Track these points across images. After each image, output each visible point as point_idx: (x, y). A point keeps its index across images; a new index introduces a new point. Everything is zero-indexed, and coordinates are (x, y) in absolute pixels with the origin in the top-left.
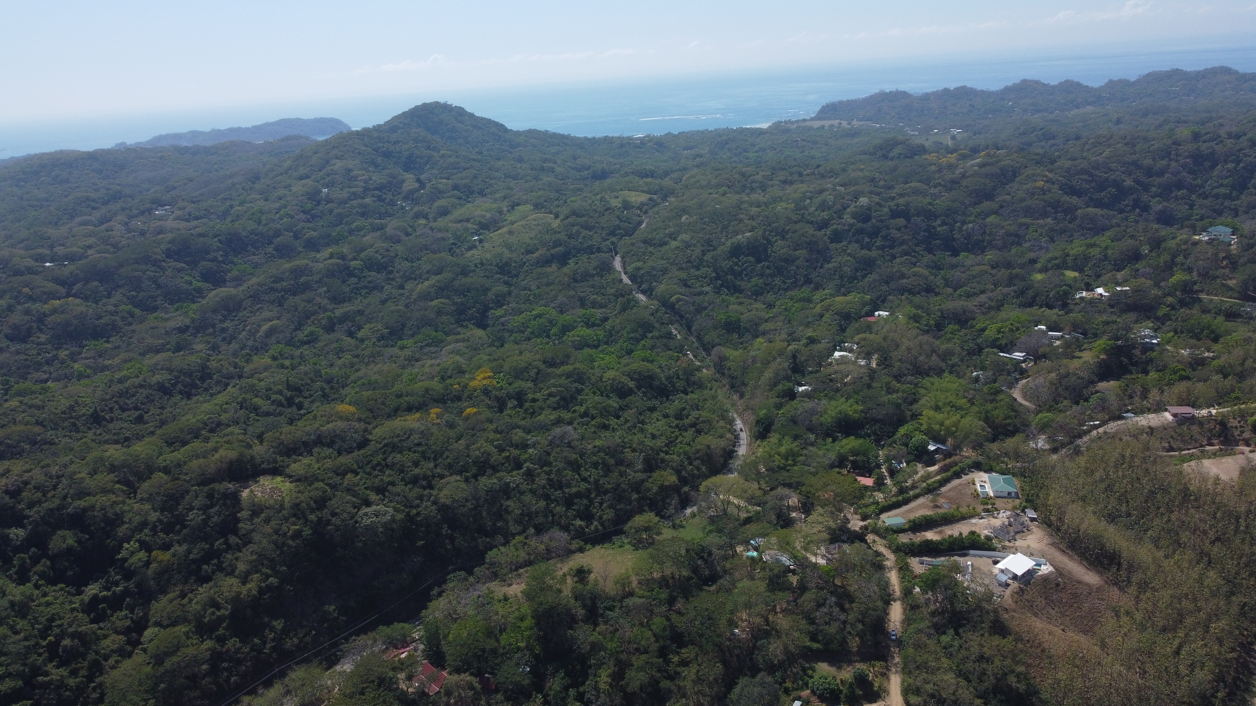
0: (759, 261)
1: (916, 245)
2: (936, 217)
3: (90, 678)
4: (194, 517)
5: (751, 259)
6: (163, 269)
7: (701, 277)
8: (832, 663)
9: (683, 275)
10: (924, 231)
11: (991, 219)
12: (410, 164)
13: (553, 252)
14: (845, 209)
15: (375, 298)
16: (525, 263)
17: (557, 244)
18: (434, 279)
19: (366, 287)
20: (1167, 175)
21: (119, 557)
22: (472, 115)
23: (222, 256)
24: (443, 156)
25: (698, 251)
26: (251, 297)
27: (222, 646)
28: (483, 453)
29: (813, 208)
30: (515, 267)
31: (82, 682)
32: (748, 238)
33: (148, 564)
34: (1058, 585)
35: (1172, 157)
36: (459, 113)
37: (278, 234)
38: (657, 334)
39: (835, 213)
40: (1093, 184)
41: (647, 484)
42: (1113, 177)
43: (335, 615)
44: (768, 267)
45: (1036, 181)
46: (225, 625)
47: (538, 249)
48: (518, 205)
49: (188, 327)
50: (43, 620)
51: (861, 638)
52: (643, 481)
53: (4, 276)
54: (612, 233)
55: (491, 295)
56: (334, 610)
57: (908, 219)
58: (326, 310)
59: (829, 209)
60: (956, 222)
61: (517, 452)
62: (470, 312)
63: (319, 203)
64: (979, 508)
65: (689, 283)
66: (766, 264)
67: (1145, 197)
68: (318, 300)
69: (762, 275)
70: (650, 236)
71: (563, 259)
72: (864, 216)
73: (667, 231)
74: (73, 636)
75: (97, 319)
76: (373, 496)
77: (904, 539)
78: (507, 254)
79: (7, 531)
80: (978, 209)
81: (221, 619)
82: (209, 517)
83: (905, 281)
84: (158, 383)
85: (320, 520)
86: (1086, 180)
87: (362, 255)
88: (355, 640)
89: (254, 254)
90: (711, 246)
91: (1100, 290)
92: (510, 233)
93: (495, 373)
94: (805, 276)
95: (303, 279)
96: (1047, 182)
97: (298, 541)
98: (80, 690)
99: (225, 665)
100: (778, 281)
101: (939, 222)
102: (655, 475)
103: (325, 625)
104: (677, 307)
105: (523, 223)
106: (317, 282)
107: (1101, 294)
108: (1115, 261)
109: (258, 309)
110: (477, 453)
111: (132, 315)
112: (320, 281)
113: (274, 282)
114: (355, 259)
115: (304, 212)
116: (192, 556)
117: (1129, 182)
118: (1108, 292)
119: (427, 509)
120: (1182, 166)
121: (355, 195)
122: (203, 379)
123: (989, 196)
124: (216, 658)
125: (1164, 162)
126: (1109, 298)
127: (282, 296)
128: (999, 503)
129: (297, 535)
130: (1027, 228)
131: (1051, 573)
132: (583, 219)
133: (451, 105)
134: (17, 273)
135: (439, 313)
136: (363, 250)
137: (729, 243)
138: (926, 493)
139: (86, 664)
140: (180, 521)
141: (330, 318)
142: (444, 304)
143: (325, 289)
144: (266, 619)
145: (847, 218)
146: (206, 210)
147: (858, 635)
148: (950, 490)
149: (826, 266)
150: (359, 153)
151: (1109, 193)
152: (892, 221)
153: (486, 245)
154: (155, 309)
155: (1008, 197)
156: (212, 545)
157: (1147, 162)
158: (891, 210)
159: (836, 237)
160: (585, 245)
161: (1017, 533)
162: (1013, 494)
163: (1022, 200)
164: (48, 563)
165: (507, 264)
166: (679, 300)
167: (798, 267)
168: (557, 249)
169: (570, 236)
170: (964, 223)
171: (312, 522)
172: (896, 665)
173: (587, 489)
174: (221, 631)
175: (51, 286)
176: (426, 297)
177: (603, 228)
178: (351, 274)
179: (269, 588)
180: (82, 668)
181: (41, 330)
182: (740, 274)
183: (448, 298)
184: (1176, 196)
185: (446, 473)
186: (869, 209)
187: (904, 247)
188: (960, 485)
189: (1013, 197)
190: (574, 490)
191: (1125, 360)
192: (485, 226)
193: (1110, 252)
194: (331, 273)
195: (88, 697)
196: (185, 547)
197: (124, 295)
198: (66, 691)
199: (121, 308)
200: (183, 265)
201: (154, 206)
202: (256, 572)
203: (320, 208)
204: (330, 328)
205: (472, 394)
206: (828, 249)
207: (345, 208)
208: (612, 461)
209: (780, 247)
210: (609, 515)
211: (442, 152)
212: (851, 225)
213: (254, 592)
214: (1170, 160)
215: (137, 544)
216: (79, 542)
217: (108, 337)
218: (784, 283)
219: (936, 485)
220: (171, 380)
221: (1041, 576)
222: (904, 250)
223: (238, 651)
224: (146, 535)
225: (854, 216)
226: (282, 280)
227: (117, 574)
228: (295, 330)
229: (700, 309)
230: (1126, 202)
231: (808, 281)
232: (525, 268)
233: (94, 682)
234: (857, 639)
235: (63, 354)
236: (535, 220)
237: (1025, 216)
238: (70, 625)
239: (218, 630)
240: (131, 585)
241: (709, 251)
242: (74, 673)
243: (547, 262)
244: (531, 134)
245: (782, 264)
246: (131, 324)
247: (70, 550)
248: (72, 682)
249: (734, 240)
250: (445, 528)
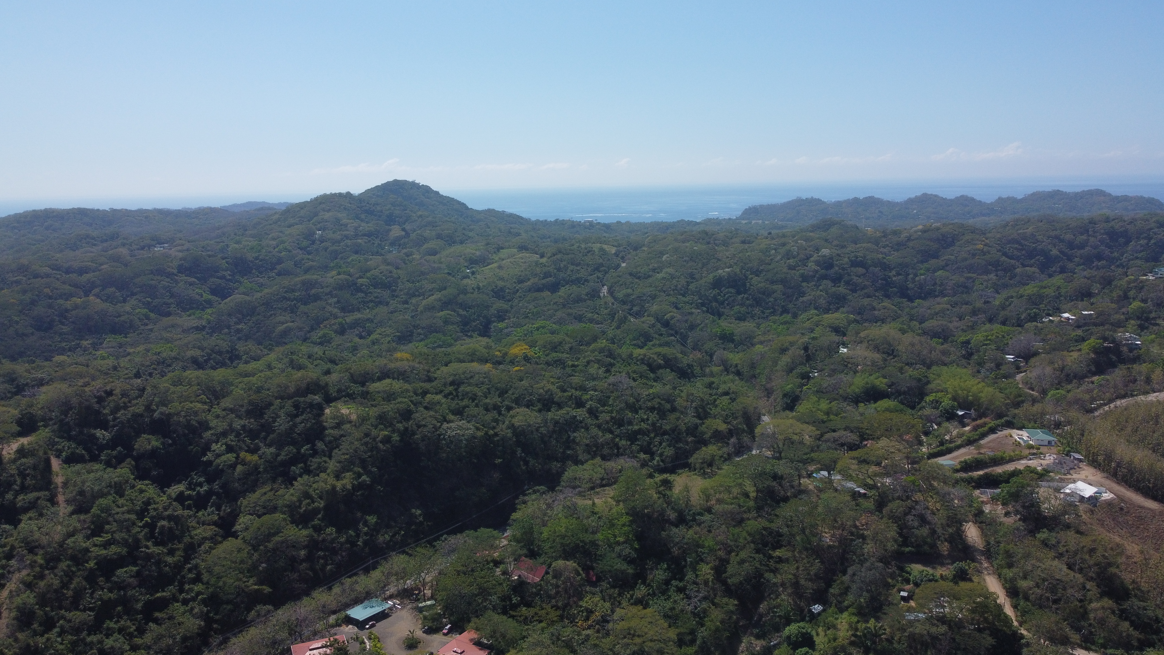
0: (739, 293)
1: (876, 291)
2: (891, 270)
3: (187, 559)
4: (282, 424)
5: (733, 290)
6: (177, 282)
7: (688, 303)
8: (925, 563)
9: (673, 299)
10: (881, 279)
11: (940, 273)
12: (390, 220)
13: (544, 281)
14: (808, 259)
15: (382, 310)
16: (518, 291)
17: (547, 275)
18: (437, 296)
19: (371, 301)
20: (1088, 248)
21: (205, 459)
22: (437, 193)
23: (230, 275)
24: (421, 216)
25: (683, 281)
26: (263, 304)
27: (319, 536)
28: (546, 392)
29: (779, 257)
30: (509, 293)
31: (179, 561)
32: (729, 273)
33: (233, 466)
34: (1121, 509)
35: (1090, 233)
36: (427, 190)
37: (280, 261)
38: (658, 342)
39: (800, 261)
40: (1024, 252)
41: (703, 428)
42: (1040, 247)
43: (421, 519)
44: (747, 299)
45: (976, 244)
46: (320, 516)
47: (529, 279)
48: (502, 248)
49: (204, 327)
50: (140, 503)
51: (950, 542)
52: (696, 427)
53: (24, 278)
54: (597, 269)
55: (493, 311)
56: (420, 515)
57: (867, 269)
58: (336, 317)
59: (794, 258)
60: (908, 275)
61: (578, 393)
62: (474, 324)
63: (313, 242)
64: (1026, 452)
65: (680, 306)
66: (746, 296)
67: (1070, 265)
68: (329, 308)
69: (742, 305)
70: (634, 270)
71: (554, 288)
72: (827, 264)
73: (651, 267)
74: (170, 518)
75: (117, 317)
76: (451, 417)
77: (959, 475)
78: (500, 284)
79: (93, 431)
80: (926, 265)
81: (316, 511)
82: (295, 425)
83: (876, 312)
84: (192, 357)
85: (406, 429)
86: (1016, 249)
87: (368, 275)
88: (446, 539)
89: (258, 277)
90: (694, 278)
91: (1066, 315)
92: (500, 267)
93: (531, 347)
94: (783, 306)
95: (313, 291)
96: (985, 245)
97: (388, 446)
98: (178, 567)
99: (321, 553)
100: (757, 311)
101: (894, 272)
102: (708, 422)
103: (413, 527)
104: (672, 322)
105: (512, 260)
106: (326, 294)
107: (1068, 319)
108: (1070, 296)
109: (271, 315)
110: (542, 391)
111: (147, 317)
112: (330, 294)
113: (285, 292)
114: (361, 277)
115: (301, 249)
116: (279, 458)
117: (1055, 252)
118: (1075, 316)
119: (503, 430)
120: (1100, 241)
121: (347, 237)
122: (231, 359)
123: (936, 256)
124: (313, 545)
125: (1084, 237)
126: (1076, 321)
127: (295, 304)
128: (1043, 449)
129: (387, 440)
130: (973, 282)
131: (1112, 499)
132: (570, 256)
133: (418, 184)
134: (36, 276)
135: (446, 322)
136: (368, 270)
137: (711, 276)
138: (967, 445)
139: (181, 546)
140: (267, 428)
141: (340, 324)
142: (450, 315)
143: (335, 300)
144: (359, 514)
145: (811, 266)
146: (203, 247)
147: (946, 540)
148: (989, 442)
149: (801, 299)
150: (345, 209)
151: (1038, 260)
152: (852, 269)
153: (478, 276)
154: (169, 314)
155: (953, 257)
156: (299, 450)
157: (1069, 237)
158: (851, 261)
159: (805, 278)
160: (574, 277)
161: (1071, 469)
162: (1053, 443)
163: (966, 259)
164: (133, 463)
165: (502, 289)
166: (672, 318)
167: (776, 300)
168: (548, 280)
169: (559, 270)
170: (916, 275)
171: (399, 430)
172: (986, 568)
173: (646, 429)
174: (316, 522)
175: (69, 288)
176: (432, 309)
177: (588, 265)
178: (359, 290)
179: (361, 486)
180: (178, 549)
181: (63, 324)
182: (722, 303)
183: (454, 311)
184: (1097, 265)
185: (514, 405)
186: (831, 258)
187: (866, 291)
188: (998, 438)
189: (956, 257)
190: (636, 428)
191: (1114, 358)
192: (477, 262)
193: (1063, 291)
194: (341, 287)
195: (183, 577)
196: (273, 450)
197: (140, 301)
198: (165, 566)
199: (137, 311)
200: (193, 279)
201: (154, 243)
202: (348, 471)
203: (315, 246)
204: (342, 331)
205: (514, 360)
206: (801, 286)
207: (339, 246)
208: (668, 406)
209: (757, 282)
210: (669, 452)
211: (420, 213)
212: (816, 271)
213: (349, 487)
214: (1089, 236)
215: (224, 447)
216: (164, 445)
217: (126, 334)
218: (763, 313)
219: (977, 437)
220: (204, 356)
221: (1105, 500)
222: (866, 293)
223: (333, 541)
224: (232, 441)
225: (817, 263)
226: (293, 291)
227: (200, 476)
228: (309, 332)
229: (692, 327)
230: (1054, 269)
231: (785, 311)
232: (518, 294)
233: (190, 563)
234: (946, 544)
235: (85, 343)
236: (522, 258)
237: (969, 272)
238: (165, 509)
239: (313, 521)
240: (216, 486)
241: (692, 282)
242: (171, 552)
243: (539, 290)
244: (490, 213)
245: (760, 296)
246: (147, 325)
247: (153, 453)
248: (170, 559)
249: (714, 274)
250: (519, 451)
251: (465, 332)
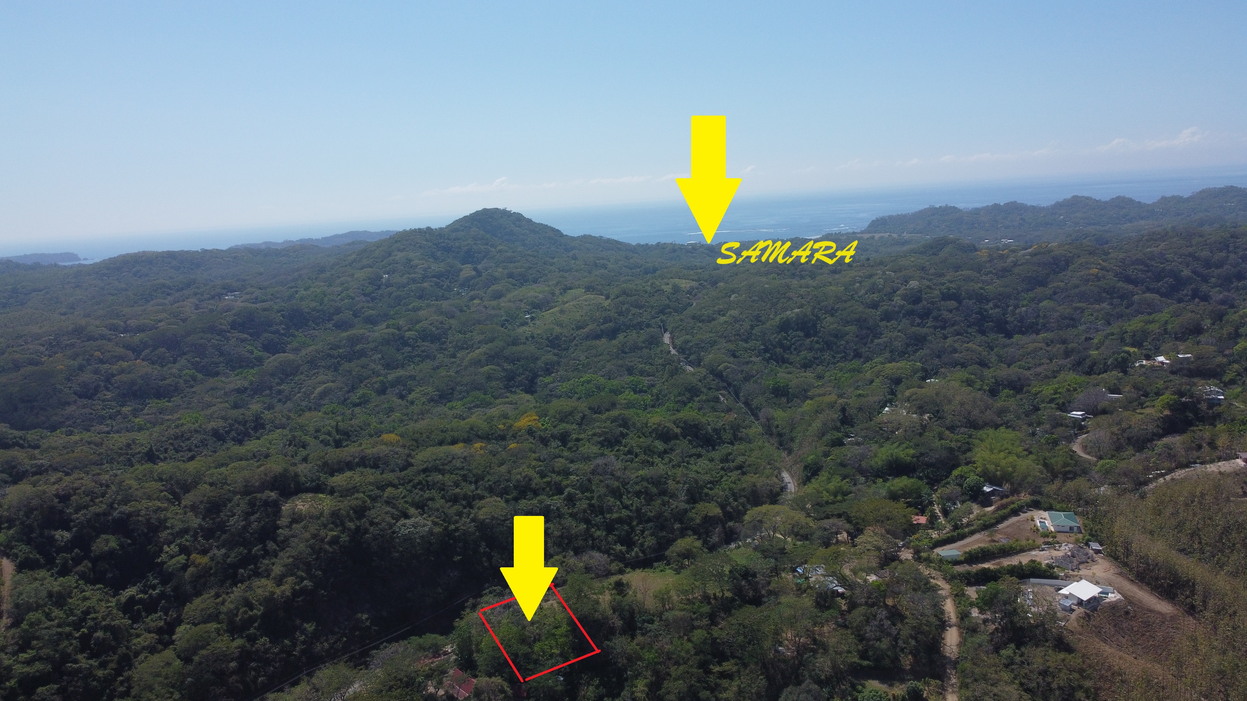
0: (808, 336)
1: (968, 326)
2: (988, 301)
3: (119, 672)
4: (235, 522)
5: (801, 334)
6: (228, 339)
7: (749, 349)
8: (883, 680)
9: (732, 347)
10: (976, 313)
11: (1045, 303)
12: (469, 257)
13: (602, 327)
14: (895, 292)
15: (427, 365)
16: (575, 338)
17: (607, 320)
18: (484, 349)
19: (418, 356)
20: (1226, 267)
21: (159, 560)
22: (529, 221)
23: (283, 329)
24: (500, 251)
25: (747, 325)
26: (308, 362)
27: (252, 646)
28: (525, 478)
29: (863, 292)
30: (565, 341)
31: (110, 674)
32: (797, 314)
33: (185, 567)
34: (1127, 613)
35: (1231, 249)
36: (518, 218)
37: (338, 311)
38: (704, 398)
39: (885, 295)
40: (1150, 274)
41: (691, 515)
42: (1169, 268)
43: (368, 624)
44: (817, 342)
45: (1089, 269)
46: (256, 624)
47: (588, 325)
48: (570, 288)
49: (246, 389)
50: (79, 612)
51: (914, 656)
52: (686, 511)
53: (79, 341)
54: (662, 312)
55: (540, 363)
56: (367, 619)
57: (960, 302)
58: (378, 376)
59: (879, 291)
60: (1008, 306)
61: (559, 478)
62: (520, 379)
63: (379, 287)
64: (1040, 541)
65: (738, 354)
66: (815, 339)
67: (1204, 288)
68: (372, 366)
69: (811, 349)
70: (699, 313)
71: (612, 334)
72: (915, 298)
73: (716, 309)
74: (106, 628)
75: (162, 380)
76: (412, 511)
77: (959, 569)
78: (557, 330)
79: (53, 533)
80: (1031, 295)
81: (252, 619)
82: (249, 524)
83: (957, 355)
84: (213, 429)
85: (358, 528)
86: (1141, 270)
87: (417, 327)
88: (386, 647)
89: (314, 329)
90: (760, 321)
91: (1161, 359)
92: (562, 312)
93: (540, 417)
94: (855, 350)
95: (358, 347)
96: (1102, 269)
97: (335, 547)
98: (108, 681)
99: (253, 664)
100: (827, 355)
101: (991, 305)
102: (700, 506)
103: (357, 633)
104: (724, 374)
105: (575, 303)
106: (372, 350)
107: (1162, 363)
108: (1176, 334)
109: (314, 374)
110: (519, 477)
111: (194, 379)
112: (375, 349)
113: (331, 349)
114: (410, 330)
115: (365, 295)
116: (229, 560)
117: (1186, 272)
118: (1170, 359)
119: (465, 524)
120: (1241, 258)
121: (414, 281)
122: (256, 429)
123: (1043, 283)
124: (245, 656)
125: (1223, 254)
126: (1170, 365)
127: (338, 362)
128: (1060, 537)
129: (335, 541)
130: (1082, 312)
131: (1119, 601)
132: (634, 298)
133: (510, 212)
134: (91, 338)
135: (489, 378)
136: (418, 322)
137: (778, 318)
138: (983, 530)
139: (116, 657)
140: (222, 527)
141: (382, 382)
142: (495, 370)
143: (380, 356)
144: (298, 622)
145: (898, 300)
146: (272, 295)
147: (911, 653)
148: (1008, 527)
149: (876, 341)
150: (420, 247)
151: (1166, 283)
152: (943, 303)
153: (537, 322)
154: (217, 374)
155: (1062, 284)
156: (250, 551)
157: (1205, 254)
158: (942, 293)
159: (887, 317)
160: (635, 322)
161: (1082, 563)
162: (1075, 529)
163: (1076, 287)
164: (90, 565)
165: (557, 338)
166: (726, 368)
167: (847, 343)
168: (606, 325)
169: (620, 314)
170: (1016, 307)
171: (349, 529)
172: (952, 685)
173: (628, 516)
174: (252, 631)
175: (120, 351)
176: (478, 363)
177: (652, 307)
178: (405, 344)
179: (303, 591)
180: (112, 661)
181: (107, 389)
182: (789, 348)
183: (498, 365)
184: (1237, 286)
185: (486, 494)
186: (920, 291)
187: (955, 328)
188: (1018, 521)
189: (1066, 284)
190: (615, 516)
191: (1190, 415)
192: (539, 306)
193: (1169, 327)
194: (386, 342)
195: (115, 690)
196: (223, 551)
197: (188, 361)
198: (93, 681)
199: (184, 372)
200: (245, 336)
201: (224, 291)
202: (292, 575)
203: (380, 292)
204: (382, 391)
205: (516, 433)
206: (878, 326)
207: (404, 291)
208: (654, 490)
209: (829, 323)
210: (650, 541)
211: (499, 248)
212: (902, 307)
213: (288, 593)
214: (1229, 252)
215: (177, 549)
216: (122, 546)
217: (170, 397)
218: (834, 357)
219: (993, 521)
220: (225, 427)
221: (1109, 603)
222: (956, 330)
223: (267, 651)
224: (187, 541)
225: (904, 297)
226: (339, 347)
227: (155, 578)
228: (349, 392)
229: (747, 379)
230: (1185, 292)
231: (858, 355)
232: (575, 342)
233: (122, 676)
234: (910, 657)
235: (126, 410)
236: (586, 300)
237: (1080, 302)
238: (104, 619)
239: (249, 630)
240: (168, 589)
241: (757, 326)
242: (103, 665)
243: (598, 337)
244: (586, 239)
245: (832, 339)
246: (192, 387)
247: (112, 553)
248: (100, 673)
249: (782, 316)
250: (483, 546)
251: (508, 388)
